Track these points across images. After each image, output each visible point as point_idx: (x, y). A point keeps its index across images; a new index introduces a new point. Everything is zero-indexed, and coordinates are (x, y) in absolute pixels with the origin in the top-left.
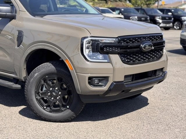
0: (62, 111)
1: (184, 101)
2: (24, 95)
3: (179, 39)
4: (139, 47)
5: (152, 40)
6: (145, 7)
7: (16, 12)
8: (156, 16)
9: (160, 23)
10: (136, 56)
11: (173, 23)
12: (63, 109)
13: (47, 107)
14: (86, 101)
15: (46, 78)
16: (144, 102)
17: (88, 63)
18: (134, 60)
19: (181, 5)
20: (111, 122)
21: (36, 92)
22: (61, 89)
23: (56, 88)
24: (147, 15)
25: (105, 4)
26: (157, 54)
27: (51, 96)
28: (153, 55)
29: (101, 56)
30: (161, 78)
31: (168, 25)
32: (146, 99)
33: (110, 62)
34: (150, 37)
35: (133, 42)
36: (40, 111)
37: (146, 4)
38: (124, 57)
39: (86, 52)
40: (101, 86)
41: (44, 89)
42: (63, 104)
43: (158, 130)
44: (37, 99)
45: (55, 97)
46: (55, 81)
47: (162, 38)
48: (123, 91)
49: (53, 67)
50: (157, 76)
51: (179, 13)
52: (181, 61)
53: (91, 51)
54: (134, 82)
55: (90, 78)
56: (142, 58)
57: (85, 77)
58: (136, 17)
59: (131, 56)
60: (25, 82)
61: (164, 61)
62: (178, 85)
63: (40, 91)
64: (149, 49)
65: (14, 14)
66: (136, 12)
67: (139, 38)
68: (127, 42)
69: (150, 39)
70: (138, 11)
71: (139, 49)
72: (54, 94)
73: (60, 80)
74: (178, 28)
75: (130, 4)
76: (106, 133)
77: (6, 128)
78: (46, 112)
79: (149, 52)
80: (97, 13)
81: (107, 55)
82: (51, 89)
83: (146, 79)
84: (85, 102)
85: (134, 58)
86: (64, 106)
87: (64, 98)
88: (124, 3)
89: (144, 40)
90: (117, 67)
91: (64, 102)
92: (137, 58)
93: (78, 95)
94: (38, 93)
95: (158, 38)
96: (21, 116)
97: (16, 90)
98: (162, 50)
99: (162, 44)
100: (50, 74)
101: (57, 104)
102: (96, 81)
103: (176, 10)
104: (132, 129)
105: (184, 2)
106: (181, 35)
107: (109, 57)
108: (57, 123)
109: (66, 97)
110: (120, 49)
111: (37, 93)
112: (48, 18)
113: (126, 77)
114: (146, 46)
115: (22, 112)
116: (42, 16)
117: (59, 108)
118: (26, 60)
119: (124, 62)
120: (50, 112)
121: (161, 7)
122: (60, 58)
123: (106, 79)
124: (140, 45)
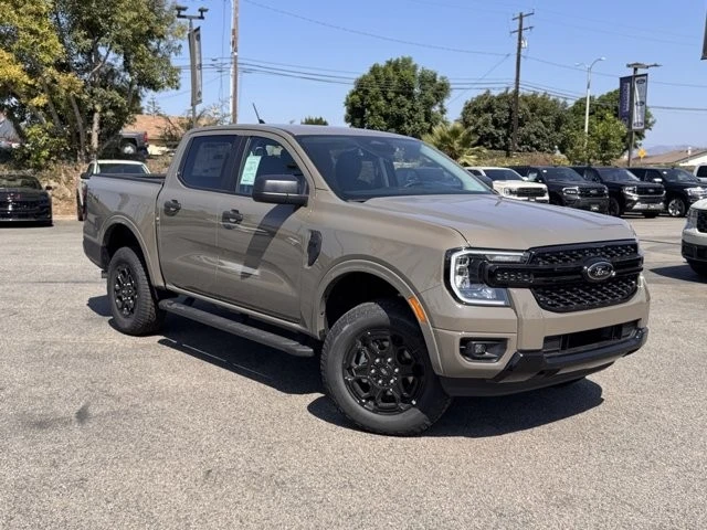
0: (401, 411)
1: (688, 398)
2: (320, 370)
3: (680, 241)
4: (579, 271)
5: (612, 256)
6: (596, 164)
7: (308, 192)
8: (624, 186)
9: (635, 203)
10: (572, 291)
11: (667, 203)
12: (402, 406)
13: (368, 399)
14: (453, 392)
15: (366, 336)
16: (592, 397)
17: (460, 306)
18: (568, 301)
19: (686, 159)
20: (513, 442)
21: (344, 366)
22: (400, 361)
23: (389, 360)
24: (602, 183)
25: (504, 158)
26: (623, 287)
27: (378, 376)
28: (613, 289)
29: (489, 292)
30: (634, 342)
31: (652, 207)
32: (598, 389)
33: (511, 305)
34: (606, 247)
35: (565, 260)
36: (353, 410)
37: (601, 158)
38: (544, 294)
39: (456, 282)
40: (489, 359)
41: (363, 359)
42: (402, 396)
43: (624, 467)
44: (346, 382)
45: (387, 380)
46: (386, 344)
47: (636, 251)
48: (542, 373)
49: (382, 312)
50: (623, 339)
51: (681, 177)
52: (684, 296)
53: (468, 280)
54: (566, 352)
55: (464, 341)
56: (586, 298)
57: (453, 337)
58: (577, 188)
59: (560, 293)
60: (322, 342)
61: (641, 303)
62: (674, 356)
63: (353, 364)
64: (604, 275)
65: (304, 195)
66: (577, 175)
67: (579, 251)
68: (552, 261)
69: (607, 253)
70: (582, 175)
71: (579, 276)
72: (384, 372)
73: (397, 341)
74: (678, 212)
75: (564, 156)
76: (499, 467)
77: (279, 442)
78: (365, 412)
79: (603, 283)
80: (483, 190)
81: (503, 290)
82: (377, 361)
83: (596, 345)
84: (451, 395)
85: (567, 296)
86: (405, 400)
87: (405, 382)
88: (548, 156)
89: (592, 255)
90: (529, 318)
91: (406, 391)
92: (575, 296)
93: (437, 378)
94: (350, 369)
95: (627, 250)
96: (313, 417)
97: (303, 359)
98: (636, 278)
99: (637, 265)
100: (376, 328)
101: (389, 393)
102: (479, 348)
103: (674, 170)
104: (562, 463)
105: (693, 151)
106: (684, 234)
107: (509, 295)
108: (390, 438)
109: (411, 379)
110: (535, 277)
111: (348, 368)
112: (374, 204)
113: (547, 339)
114: (597, 270)
115: (313, 408)
116: (362, 198)
117: (393, 404)
118: (325, 295)
119: (543, 305)
120: (374, 411)
121: (638, 165)
122: (398, 292)
123: (501, 343)
124: (582, 268)
